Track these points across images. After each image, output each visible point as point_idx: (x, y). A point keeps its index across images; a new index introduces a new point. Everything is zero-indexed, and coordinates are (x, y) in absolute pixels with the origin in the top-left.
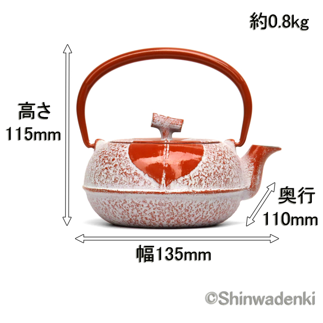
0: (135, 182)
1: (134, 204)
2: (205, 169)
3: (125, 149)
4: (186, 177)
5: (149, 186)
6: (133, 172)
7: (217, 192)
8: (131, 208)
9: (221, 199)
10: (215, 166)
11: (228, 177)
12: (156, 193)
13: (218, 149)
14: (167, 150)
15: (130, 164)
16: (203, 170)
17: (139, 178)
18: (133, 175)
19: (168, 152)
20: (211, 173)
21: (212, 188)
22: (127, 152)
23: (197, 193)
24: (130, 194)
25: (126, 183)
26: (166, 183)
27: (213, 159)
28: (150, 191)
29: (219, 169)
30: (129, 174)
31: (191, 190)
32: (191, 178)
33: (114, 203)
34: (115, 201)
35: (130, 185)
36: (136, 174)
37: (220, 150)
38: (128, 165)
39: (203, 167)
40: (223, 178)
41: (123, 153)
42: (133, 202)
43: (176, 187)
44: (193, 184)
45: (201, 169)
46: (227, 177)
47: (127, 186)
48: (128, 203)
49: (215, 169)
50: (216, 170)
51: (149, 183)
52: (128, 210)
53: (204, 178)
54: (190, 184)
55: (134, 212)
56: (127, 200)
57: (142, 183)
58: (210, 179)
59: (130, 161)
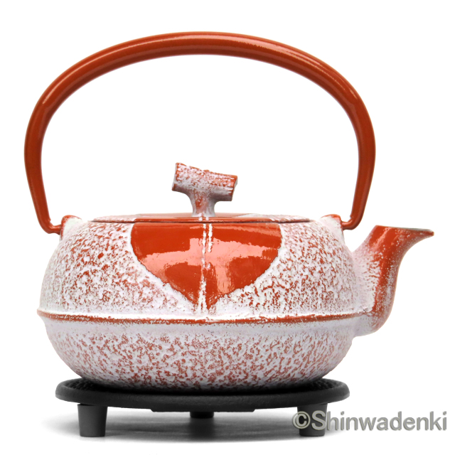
0: (144, 300)
1: (142, 345)
2: (285, 273)
3: (124, 235)
4: (248, 289)
5: (173, 309)
6: (140, 280)
7: (309, 319)
8: (138, 353)
9: (316, 333)
10: (305, 267)
11: (331, 289)
12: (187, 322)
13: (310, 234)
14: (207, 237)
15: (134, 265)
16: (281, 274)
17: (154, 293)
18: (141, 286)
19: (210, 239)
20: (297, 282)
21: (299, 311)
22: (129, 240)
23: (270, 321)
24: (135, 325)
25: (126, 303)
26: (207, 301)
27: (301, 255)
28: (175, 317)
29: (312, 274)
30: (133, 285)
31: (257, 317)
32: (256, 292)
33: (103, 342)
34: (105, 339)
35: (134, 307)
36: (147, 284)
37: (313, 237)
38: (130, 266)
39: (281, 269)
40: (320, 291)
41: (119, 243)
42: (141, 340)
43: (228, 309)
44: (262, 303)
45: (277, 274)
46: (328, 290)
47: (128, 307)
48: (130, 343)
49: (304, 274)
50: (307, 276)
51: (173, 302)
52: (130, 357)
53: (283, 291)
54: (255, 304)
55: (142, 360)
56: (129, 337)
57: (158, 302)
58: (295, 293)
59: (135, 258)
